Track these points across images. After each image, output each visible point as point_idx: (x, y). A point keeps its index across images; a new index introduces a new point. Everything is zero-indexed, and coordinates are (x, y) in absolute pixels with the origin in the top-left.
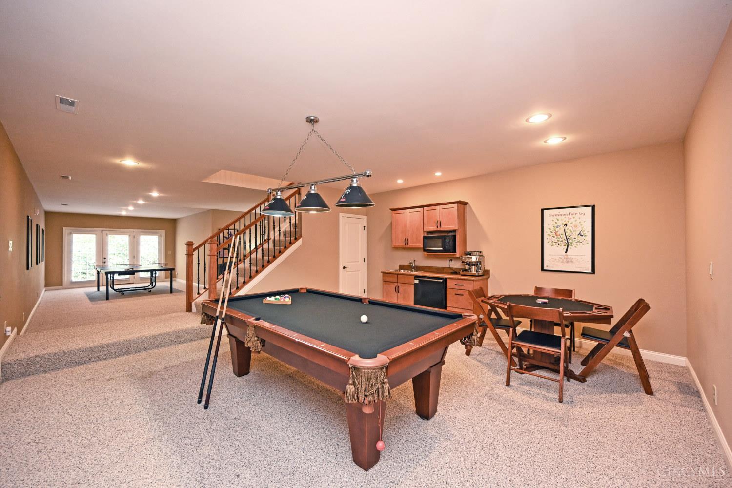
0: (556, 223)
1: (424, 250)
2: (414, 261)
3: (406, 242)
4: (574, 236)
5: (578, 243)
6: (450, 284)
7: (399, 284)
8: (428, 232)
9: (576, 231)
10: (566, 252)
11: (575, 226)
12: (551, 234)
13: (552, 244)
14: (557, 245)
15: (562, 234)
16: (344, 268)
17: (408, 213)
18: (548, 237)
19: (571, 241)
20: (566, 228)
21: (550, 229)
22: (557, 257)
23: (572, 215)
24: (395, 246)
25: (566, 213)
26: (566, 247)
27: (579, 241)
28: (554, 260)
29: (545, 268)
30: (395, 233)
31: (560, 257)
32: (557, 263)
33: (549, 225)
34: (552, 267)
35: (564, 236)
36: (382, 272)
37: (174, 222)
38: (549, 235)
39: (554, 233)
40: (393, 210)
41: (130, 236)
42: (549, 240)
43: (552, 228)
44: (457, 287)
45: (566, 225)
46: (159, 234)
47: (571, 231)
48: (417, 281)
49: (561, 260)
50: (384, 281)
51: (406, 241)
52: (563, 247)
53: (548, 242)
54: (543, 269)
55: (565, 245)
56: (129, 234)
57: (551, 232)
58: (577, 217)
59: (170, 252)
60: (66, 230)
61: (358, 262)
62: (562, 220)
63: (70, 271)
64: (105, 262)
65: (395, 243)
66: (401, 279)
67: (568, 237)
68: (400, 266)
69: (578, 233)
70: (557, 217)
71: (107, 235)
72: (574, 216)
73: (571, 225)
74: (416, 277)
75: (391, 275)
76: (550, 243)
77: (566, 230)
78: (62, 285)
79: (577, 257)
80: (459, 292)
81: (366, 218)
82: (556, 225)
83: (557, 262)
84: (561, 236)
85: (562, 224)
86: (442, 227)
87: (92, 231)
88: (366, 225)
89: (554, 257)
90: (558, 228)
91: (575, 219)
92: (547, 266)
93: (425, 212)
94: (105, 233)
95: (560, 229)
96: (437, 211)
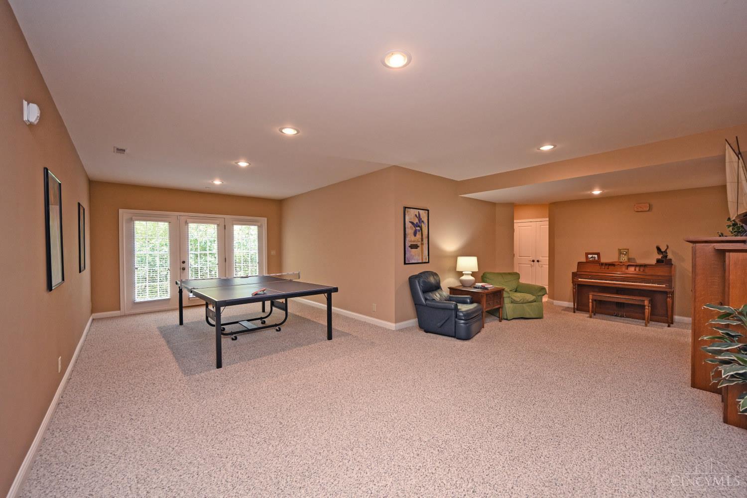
37: (279, 204)
41: (218, 225)
46: (259, 224)
56: (218, 222)
59: (273, 253)
60: (124, 214)
63: (131, 285)
64: (184, 269)
71: (187, 223)
78: (119, 309)
87: (167, 216)
94: (183, 219)
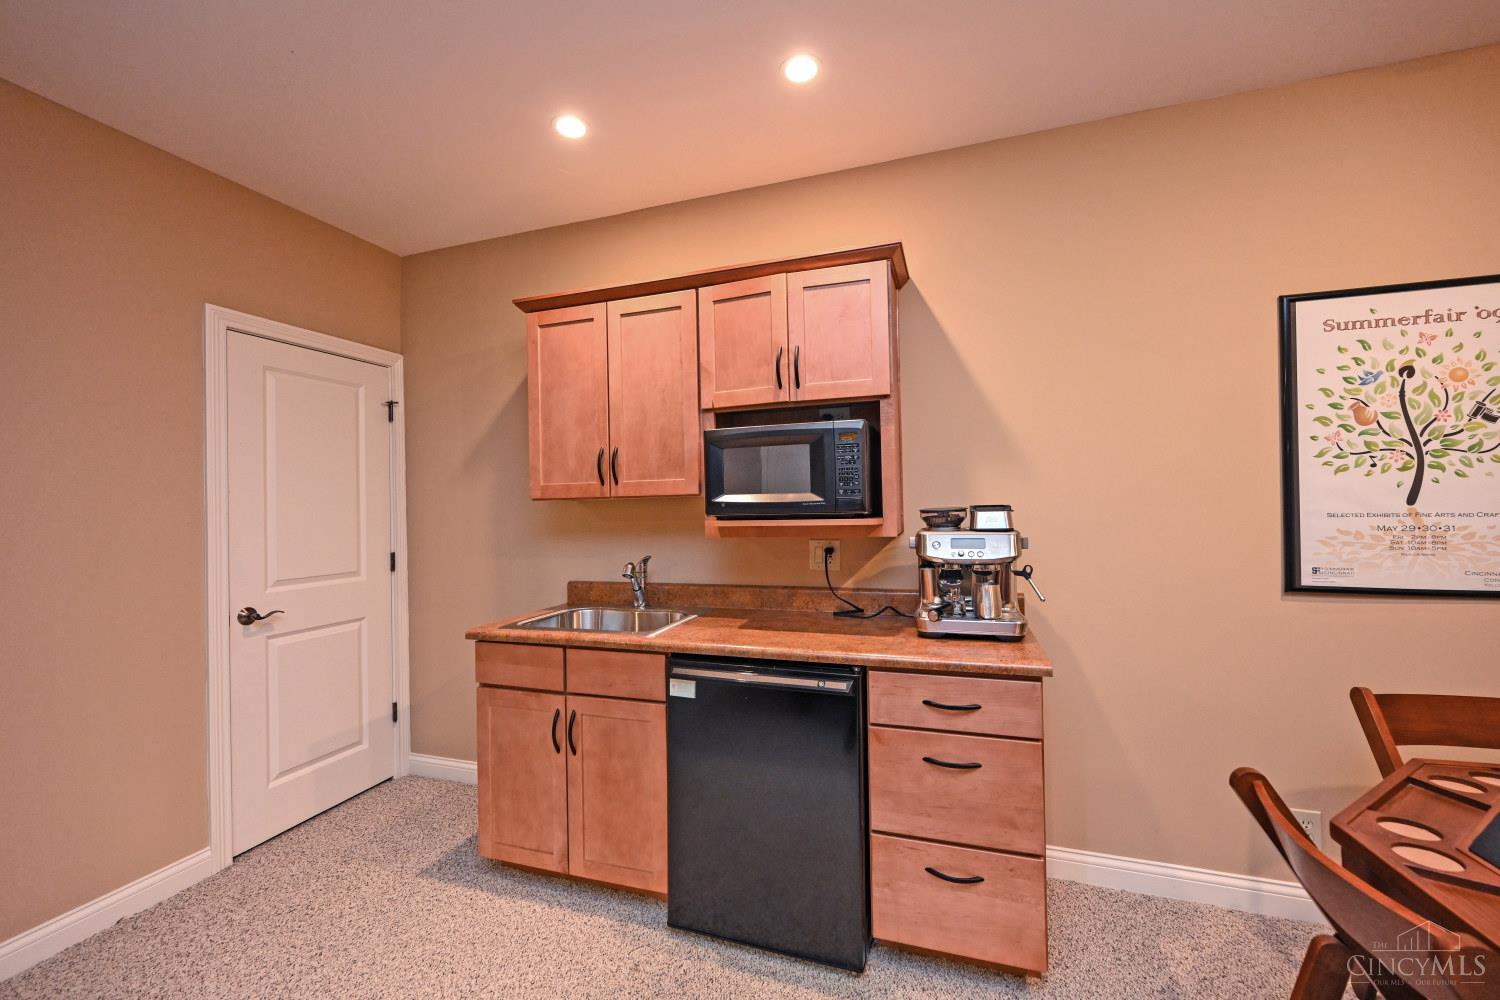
0: (1358, 361)
1: (713, 509)
2: (645, 561)
3: (606, 467)
4: (1452, 421)
5: (1473, 456)
6: (884, 702)
7: (574, 703)
8: (725, 417)
9: (1460, 397)
10: (1412, 499)
11: (1458, 375)
12: (1331, 413)
13: (1338, 463)
14: (1366, 467)
15: (1387, 415)
16: (249, 617)
17: (615, 319)
18: (1320, 430)
19: (1435, 445)
20: (1411, 384)
21: (1325, 391)
22: (1364, 525)
23: (1441, 319)
24: (544, 489)
25: (1409, 314)
26: (1413, 472)
27: (1480, 443)
28: (1350, 538)
29: (1307, 580)
30: (547, 423)
31: (1382, 522)
32: (1366, 554)
33: (1321, 372)
34: (1342, 572)
35: (1401, 423)
36: (469, 636)
38: (1323, 421)
39: (1346, 411)
40: (529, 306)
42: (1321, 444)
43: (1338, 387)
44: (933, 719)
45: (1409, 370)
47: (1433, 396)
48: (684, 690)
49: (1388, 538)
50: (484, 685)
51: (608, 466)
52: (1395, 476)
53: (1320, 455)
54: (1292, 584)
55: (1404, 469)
57: (1334, 406)
58: (1463, 330)
61: (356, 573)
62: (1387, 345)
65: (547, 476)
66: (586, 673)
67: (1418, 429)
68: (573, 587)
69: (1468, 406)
70: (1366, 334)
72: (1447, 325)
73: (1436, 369)
74: (678, 660)
75: (524, 650)
76: (1328, 457)
77: (1408, 395)
79: (1464, 521)
80: (951, 750)
81: (398, 363)
82: (1356, 372)
83: (1369, 547)
84: (1385, 423)
85: (1390, 366)
86: (807, 382)
88: (399, 397)
89: (1354, 524)
90: (1370, 388)
91: (1454, 341)
92: (1315, 571)
93: (707, 306)
95: (1381, 389)
96: (778, 299)
